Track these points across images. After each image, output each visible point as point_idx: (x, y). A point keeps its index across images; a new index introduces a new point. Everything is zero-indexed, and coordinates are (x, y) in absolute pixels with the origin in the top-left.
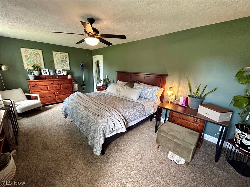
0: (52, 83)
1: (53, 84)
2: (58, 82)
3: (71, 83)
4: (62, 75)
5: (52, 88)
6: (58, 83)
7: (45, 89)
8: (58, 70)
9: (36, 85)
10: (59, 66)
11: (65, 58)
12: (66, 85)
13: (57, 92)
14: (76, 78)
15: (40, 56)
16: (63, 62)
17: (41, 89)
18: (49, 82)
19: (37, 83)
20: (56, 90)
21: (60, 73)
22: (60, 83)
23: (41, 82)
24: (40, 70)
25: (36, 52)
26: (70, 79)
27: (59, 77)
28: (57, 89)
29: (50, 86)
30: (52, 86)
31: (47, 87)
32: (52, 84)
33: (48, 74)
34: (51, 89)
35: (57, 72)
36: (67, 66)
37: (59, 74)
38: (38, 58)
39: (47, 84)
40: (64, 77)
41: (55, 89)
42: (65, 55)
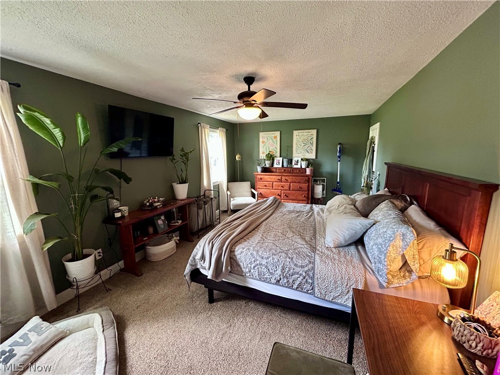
0: (280, 178)
1: (281, 181)
2: (287, 178)
3: (306, 182)
4: (300, 167)
5: (279, 186)
6: (287, 180)
7: (270, 187)
8: (295, 159)
9: (261, 179)
10: (299, 153)
11: (310, 138)
12: (298, 185)
13: (284, 193)
14: (324, 175)
15: (276, 140)
16: (306, 146)
17: (266, 186)
18: (276, 177)
19: (262, 176)
20: (283, 190)
21: (297, 164)
22: (289, 180)
23: (267, 176)
24: (273, 160)
25: (273, 136)
26: (307, 176)
27: (294, 170)
28: (284, 188)
29: (277, 183)
30: (278, 183)
31: (273, 183)
32: (279, 181)
33: (280, 166)
34: (277, 188)
35: (294, 163)
36: (312, 153)
37: (296, 166)
38: (274, 143)
39: (273, 180)
40: (301, 171)
41: (282, 188)
42: (310, 134)
